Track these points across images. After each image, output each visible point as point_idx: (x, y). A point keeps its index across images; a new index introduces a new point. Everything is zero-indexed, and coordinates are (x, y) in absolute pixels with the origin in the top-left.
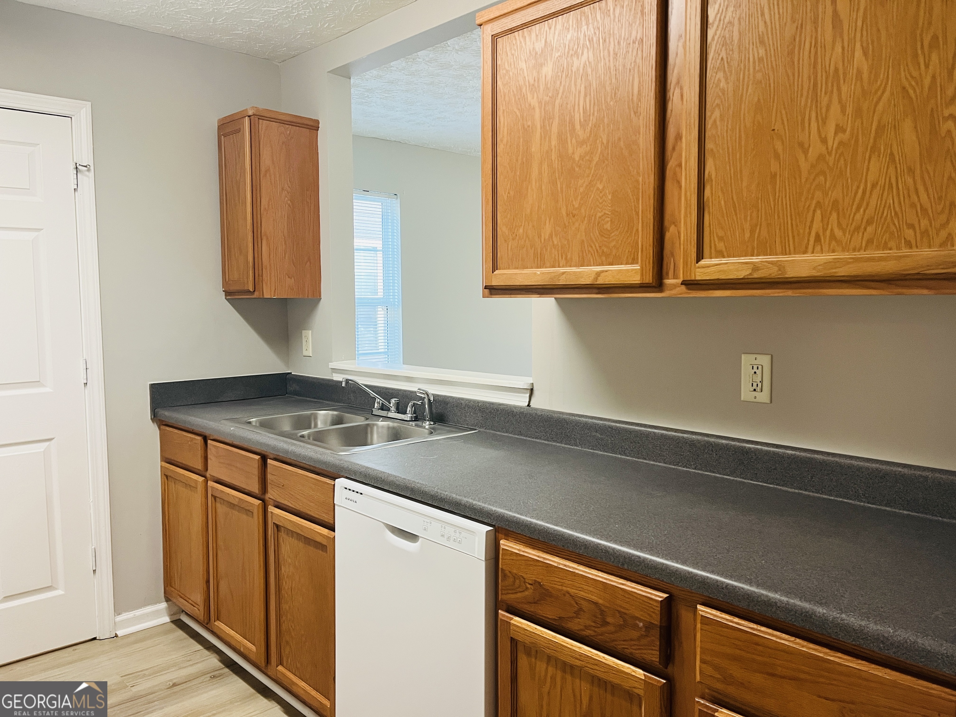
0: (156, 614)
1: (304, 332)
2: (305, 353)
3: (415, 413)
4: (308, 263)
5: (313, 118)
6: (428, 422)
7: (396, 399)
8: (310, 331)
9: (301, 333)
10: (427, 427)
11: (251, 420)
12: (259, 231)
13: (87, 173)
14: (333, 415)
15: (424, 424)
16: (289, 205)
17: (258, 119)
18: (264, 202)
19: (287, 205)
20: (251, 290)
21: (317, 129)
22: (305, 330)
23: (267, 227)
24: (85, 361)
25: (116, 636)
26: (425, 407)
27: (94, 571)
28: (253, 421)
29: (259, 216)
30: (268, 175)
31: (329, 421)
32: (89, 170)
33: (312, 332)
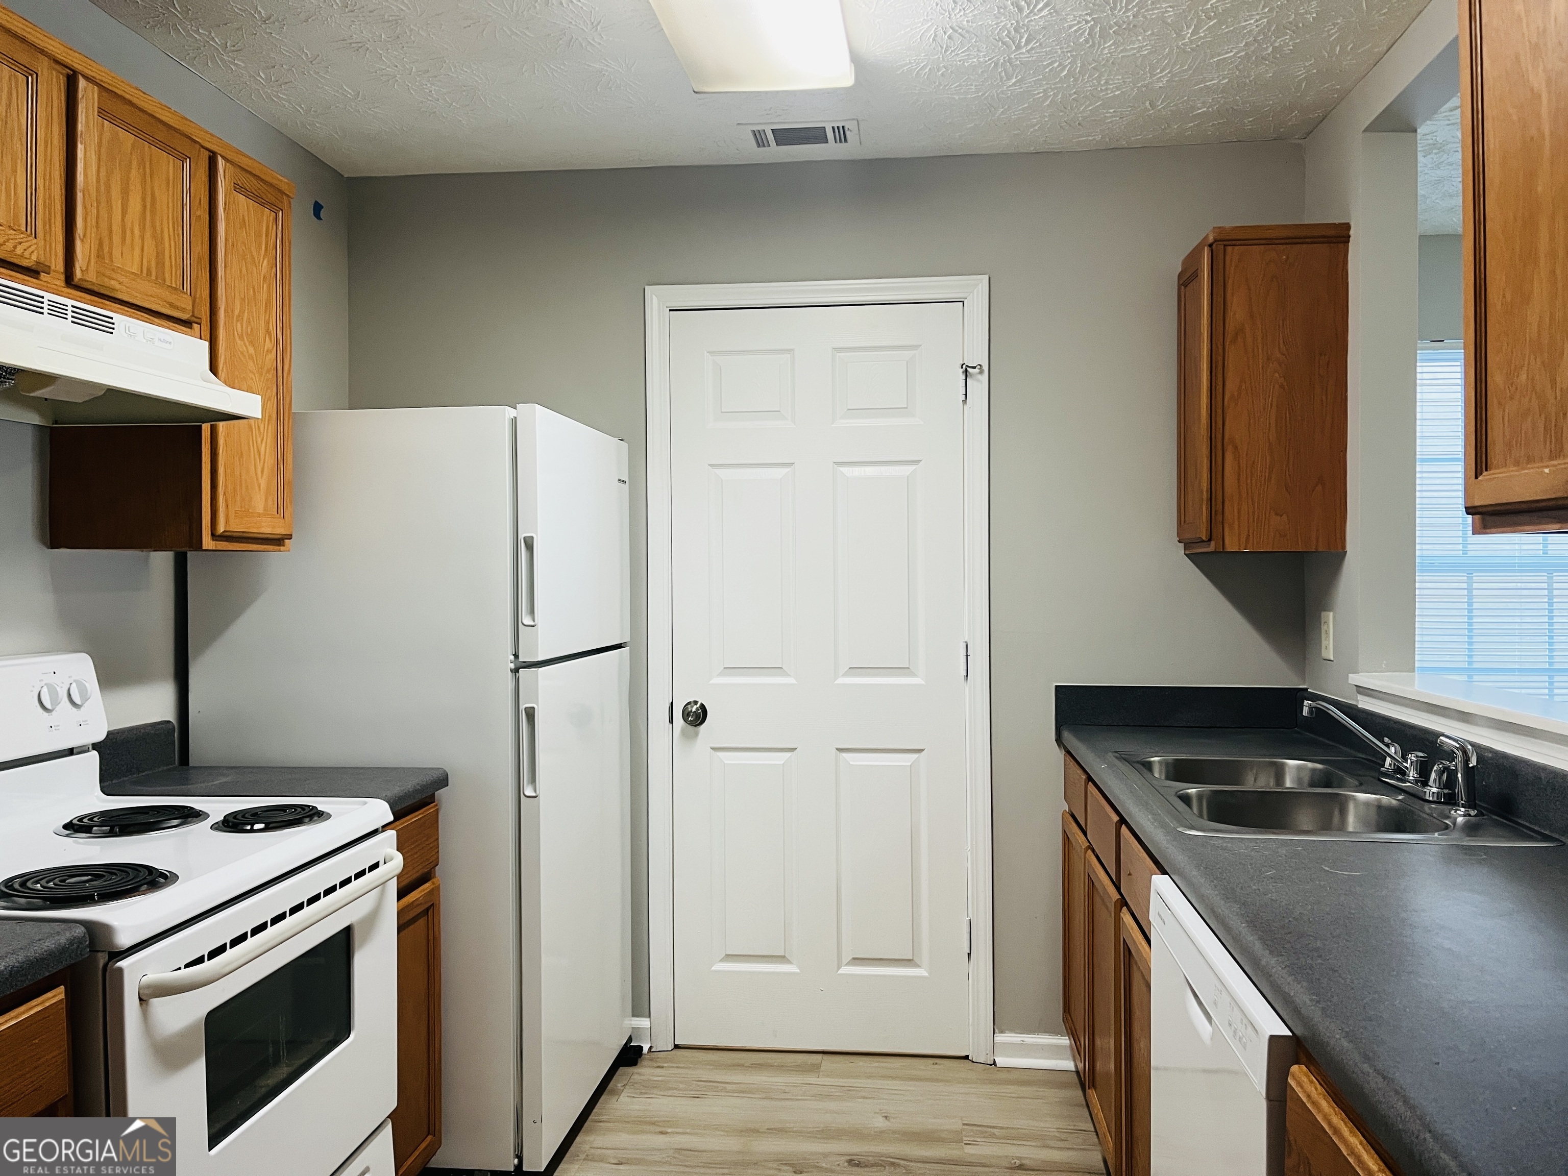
0: (1055, 1051)
1: (1323, 614)
2: (1324, 654)
3: (1446, 786)
4: (1319, 487)
5: (1337, 222)
6: (1463, 809)
7: (1421, 754)
8: (1331, 614)
9: (1320, 617)
10: (1460, 820)
11: (1152, 759)
12: (1219, 436)
13: (979, 377)
14: (1314, 770)
15: (1453, 812)
16: (1282, 386)
17: (1225, 246)
18: (1231, 385)
19: (1277, 386)
20: (1204, 538)
21: (1346, 239)
22: (1325, 611)
23: (1235, 428)
24: (965, 644)
25: (994, 1063)
26: (1457, 778)
27: (969, 955)
28: (1154, 761)
29: (1220, 411)
30: (1240, 339)
31: (1306, 780)
32: (981, 372)
33: (1334, 614)
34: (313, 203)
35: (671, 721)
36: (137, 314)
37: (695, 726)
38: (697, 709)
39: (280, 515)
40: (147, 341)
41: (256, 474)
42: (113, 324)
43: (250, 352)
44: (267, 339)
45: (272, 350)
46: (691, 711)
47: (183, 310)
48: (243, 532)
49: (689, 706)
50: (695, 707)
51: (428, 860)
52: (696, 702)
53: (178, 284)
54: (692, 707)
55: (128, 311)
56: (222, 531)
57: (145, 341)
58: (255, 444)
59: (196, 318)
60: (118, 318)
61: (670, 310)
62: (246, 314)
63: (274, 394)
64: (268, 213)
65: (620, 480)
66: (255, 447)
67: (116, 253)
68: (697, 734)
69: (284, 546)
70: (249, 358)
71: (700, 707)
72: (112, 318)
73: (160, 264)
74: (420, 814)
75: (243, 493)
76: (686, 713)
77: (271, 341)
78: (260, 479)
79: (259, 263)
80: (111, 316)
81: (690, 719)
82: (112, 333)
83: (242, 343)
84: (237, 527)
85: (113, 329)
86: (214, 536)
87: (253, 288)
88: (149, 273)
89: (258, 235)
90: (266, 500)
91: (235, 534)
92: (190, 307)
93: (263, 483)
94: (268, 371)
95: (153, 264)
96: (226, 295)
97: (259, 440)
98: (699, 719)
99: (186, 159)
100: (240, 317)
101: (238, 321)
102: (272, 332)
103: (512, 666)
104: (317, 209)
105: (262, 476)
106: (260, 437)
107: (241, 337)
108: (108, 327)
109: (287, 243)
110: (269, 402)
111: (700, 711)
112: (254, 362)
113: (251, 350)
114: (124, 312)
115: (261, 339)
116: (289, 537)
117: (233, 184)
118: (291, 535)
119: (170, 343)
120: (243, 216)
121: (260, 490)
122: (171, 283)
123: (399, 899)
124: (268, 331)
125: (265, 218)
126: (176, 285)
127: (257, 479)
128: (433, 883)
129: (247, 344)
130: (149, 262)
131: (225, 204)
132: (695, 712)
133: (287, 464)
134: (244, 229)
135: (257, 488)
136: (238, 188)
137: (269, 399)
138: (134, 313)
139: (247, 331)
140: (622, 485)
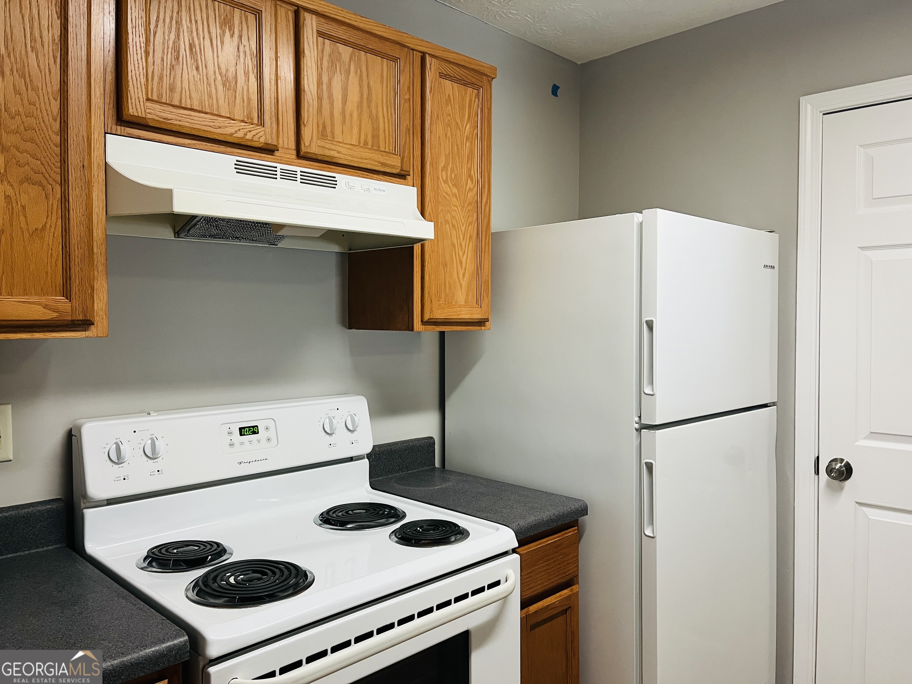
34: (552, 85)
35: (817, 472)
36: (358, 173)
37: (840, 481)
38: (841, 467)
39: (479, 305)
40: (364, 191)
41: (458, 278)
42: (336, 181)
43: (453, 191)
44: (469, 181)
45: (474, 188)
46: (835, 469)
47: (393, 167)
48: (445, 319)
49: (834, 463)
50: (839, 465)
51: (565, 572)
52: (842, 460)
53: (391, 149)
54: (836, 465)
55: (350, 171)
56: (428, 318)
57: (363, 191)
58: (457, 256)
59: (405, 171)
60: (338, 177)
61: (824, 114)
62: (450, 166)
63: (474, 220)
64: (471, 91)
65: (766, 266)
66: (458, 258)
67: (338, 131)
68: (842, 489)
69: (484, 326)
70: (453, 197)
71: (845, 466)
72: (335, 177)
73: (375, 136)
74: (557, 537)
75: (447, 292)
76: (829, 469)
77: (473, 183)
78: (461, 281)
79: (462, 127)
80: (335, 176)
81: (833, 474)
82: (335, 188)
83: (447, 186)
84: (439, 315)
85: (336, 185)
86: (423, 323)
87: (457, 145)
88: (366, 143)
89: (462, 108)
90: (467, 295)
91: (438, 320)
92: (399, 164)
93: (464, 283)
94: (470, 204)
95: (370, 137)
96: (431, 153)
97: (461, 253)
98: (842, 477)
99: (398, 60)
100: (445, 168)
101: (442, 170)
102: (474, 176)
103: (637, 426)
104: (555, 90)
105: (463, 279)
106: (461, 250)
107: (446, 182)
108: (332, 184)
109: (486, 110)
110: (470, 226)
111: (844, 468)
112: (456, 198)
113: (455, 190)
114: (348, 172)
115: (464, 182)
116: (487, 320)
117: (438, 73)
118: (488, 319)
119: (384, 191)
120: (449, 95)
121: (462, 288)
122: (385, 148)
123: (522, 608)
124: (470, 176)
125: (468, 95)
126: (390, 150)
127: (459, 281)
128: (572, 590)
129: (451, 186)
130: (366, 135)
131: (431, 89)
132: (838, 469)
133: (483, 269)
134: (450, 105)
135: (459, 287)
136: (443, 76)
137: (471, 223)
138: (355, 172)
139: (451, 177)
140: (769, 270)
